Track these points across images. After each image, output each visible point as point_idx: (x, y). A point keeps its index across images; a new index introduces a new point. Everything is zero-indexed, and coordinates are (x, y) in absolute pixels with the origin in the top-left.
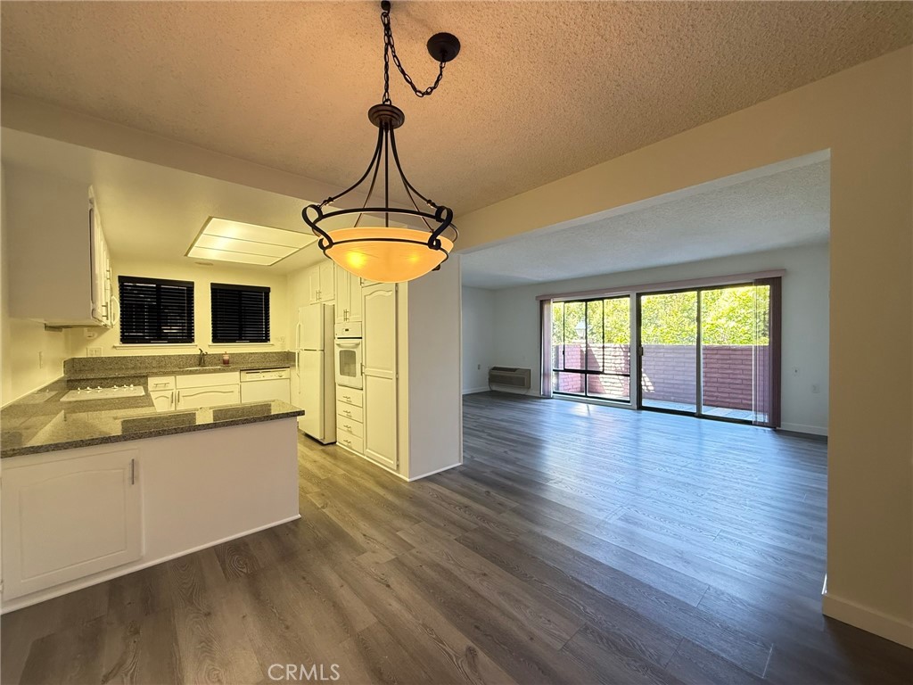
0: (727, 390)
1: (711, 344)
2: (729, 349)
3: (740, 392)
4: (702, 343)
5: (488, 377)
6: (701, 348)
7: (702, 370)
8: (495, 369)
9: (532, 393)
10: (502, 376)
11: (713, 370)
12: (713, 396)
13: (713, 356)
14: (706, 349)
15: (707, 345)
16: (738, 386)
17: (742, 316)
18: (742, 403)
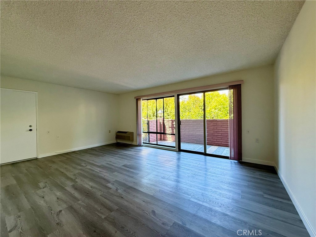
0: (216, 138)
1: (209, 119)
2: (216, 121)
3: (220, 139)
4: (206, 119)
5: (115, 136)
6: (206, 121)
7: (206, 130)
8: (119, 132)
9: (134, 143)
10: (121, 136)
11: (210, 130)
12: (210, 141)
13: (210, 124)
14: (208, 121)
15: (208, 119)
16: (220, 137)
17: (219, 108)
18: (221, 144)
